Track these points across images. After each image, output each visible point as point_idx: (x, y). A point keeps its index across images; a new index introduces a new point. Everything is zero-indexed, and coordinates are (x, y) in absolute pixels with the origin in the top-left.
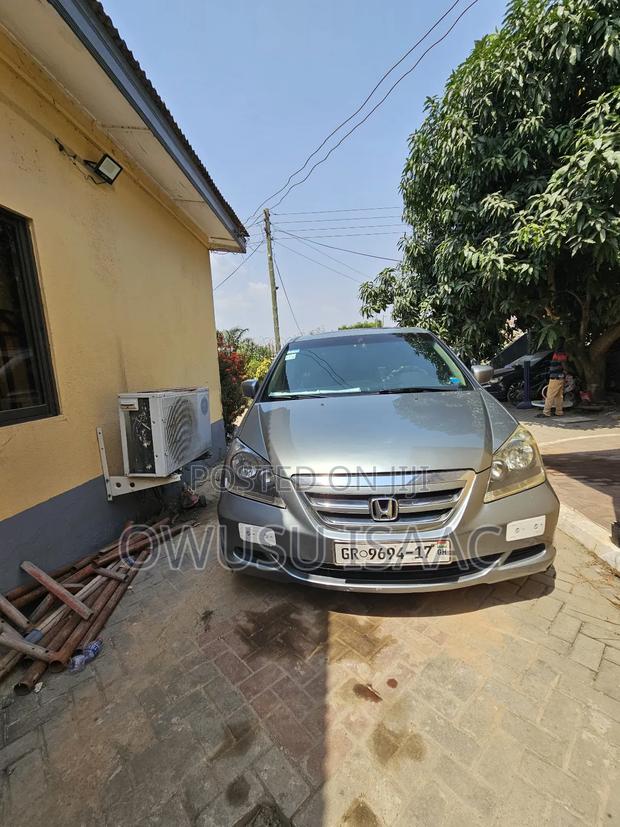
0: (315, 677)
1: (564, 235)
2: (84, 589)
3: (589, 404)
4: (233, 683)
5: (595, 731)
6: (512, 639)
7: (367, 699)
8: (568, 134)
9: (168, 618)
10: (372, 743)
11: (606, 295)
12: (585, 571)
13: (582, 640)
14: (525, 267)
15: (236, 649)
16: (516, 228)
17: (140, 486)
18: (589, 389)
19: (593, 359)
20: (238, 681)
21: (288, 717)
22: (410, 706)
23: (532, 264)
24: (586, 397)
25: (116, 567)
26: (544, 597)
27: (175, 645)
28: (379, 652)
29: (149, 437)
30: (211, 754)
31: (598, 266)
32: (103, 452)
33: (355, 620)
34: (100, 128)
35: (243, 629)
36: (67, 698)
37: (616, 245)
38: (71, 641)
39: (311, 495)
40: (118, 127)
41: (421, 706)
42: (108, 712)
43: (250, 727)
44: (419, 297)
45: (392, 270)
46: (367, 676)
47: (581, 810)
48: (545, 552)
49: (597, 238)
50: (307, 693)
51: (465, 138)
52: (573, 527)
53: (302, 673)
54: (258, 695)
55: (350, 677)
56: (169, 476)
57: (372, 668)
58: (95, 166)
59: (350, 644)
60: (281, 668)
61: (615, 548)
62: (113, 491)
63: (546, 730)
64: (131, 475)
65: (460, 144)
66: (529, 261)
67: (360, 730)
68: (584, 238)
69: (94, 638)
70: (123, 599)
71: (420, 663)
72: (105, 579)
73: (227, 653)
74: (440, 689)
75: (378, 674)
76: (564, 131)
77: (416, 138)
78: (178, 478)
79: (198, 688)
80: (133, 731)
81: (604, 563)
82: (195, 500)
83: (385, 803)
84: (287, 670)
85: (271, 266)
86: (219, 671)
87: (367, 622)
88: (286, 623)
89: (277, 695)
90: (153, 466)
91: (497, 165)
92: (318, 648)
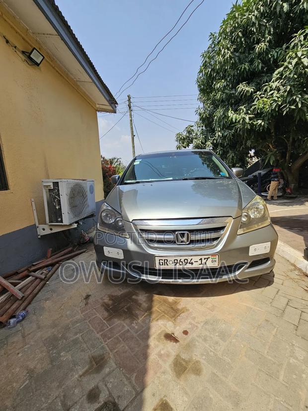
0: (143, 329)
1: (280, 104)
2: (21, 284)
3: (290, 194)
4: (98, 333)
5: (297, 358)
6: (252, 308)
7: (171, 341)
8: (283, 52)
9: (66, 298)
10: (173, 366)
11: (300, 137)
12: (289, 273)
13: (289, 309)
14: (260, 122)
15: (101, 314)
16: (255, 101)
17: (55, 230)
18: (290, 186)
19: (293, 171)
20: (100, 332)
21: (126, 352)
22: (195, 345)
23: (263, 120)
24: (289, 191)
25: (41, 272)
26: (268, 287)
27: (68, 313)
28: (179, 315)
29: (59, 204)
30: (81, 373)
31: (297, 121)
32: (35, 212)
33: (167, 299)
34: (32, 35)
35: (106, 304)
36: (4, 342)
37: (306, 110)
38: (10, 311)
39: (142, 230)
40: (41, 34)
41: (201, 345)
42: (26, 349)
43: (104, 357)
44: (206, 139)
45: (192, 126)
46: (172, 329)
47: (290, 404)
48: (270, 262)
49: (297, 106)
50: (138, 338)
51: (229, 54)
52: (283, 251)
53: (136, 327)
54: (111, 339)
55: (162, 329)
56: (71, 225)
57: (175, 325)
58: (28, 54)
59: (164, 312)
60: (125, 324)
61: (306, 262)
62: (41, 233)
63: (270, 358)
64: (50, 224)
65: (226, 57)
66: (262, 118)
67: (166, 359)
68: (290, 105)
69: (24, 309)
70: (44, 289)
71: (201, 322)
72: (34, 278)
73: (96, 317)
74: (212, 336)
75: (178, 328)
76: (280, 51)
77: (205, 55)
78: (75, 225)
79: (77, 336)
80: (37, 360)
81: (300, 270)
82: (87, 238)
83: (179, 400)
84: (128, 326)
85: (131, 124)
86: (91, 326)
87: (173, 300)
88: (129, 300)
89: (121, 339)
90: (62, 219)
91: (245, 68)
92: (146, 314)
